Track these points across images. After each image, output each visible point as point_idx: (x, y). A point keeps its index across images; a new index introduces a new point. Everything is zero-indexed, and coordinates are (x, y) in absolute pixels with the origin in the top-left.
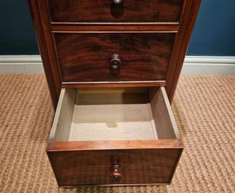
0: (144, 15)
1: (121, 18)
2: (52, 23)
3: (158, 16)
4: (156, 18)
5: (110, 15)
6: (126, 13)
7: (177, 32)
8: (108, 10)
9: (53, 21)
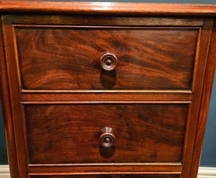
0: (139, 154)
1: (112, 158)
2: (30, 165)
3: (155, 155)
4: (154, 158)
5: (99, 155)
6: (117, 153)
7: (180, 173)
8: (97, 150)
9: (31, 164)
